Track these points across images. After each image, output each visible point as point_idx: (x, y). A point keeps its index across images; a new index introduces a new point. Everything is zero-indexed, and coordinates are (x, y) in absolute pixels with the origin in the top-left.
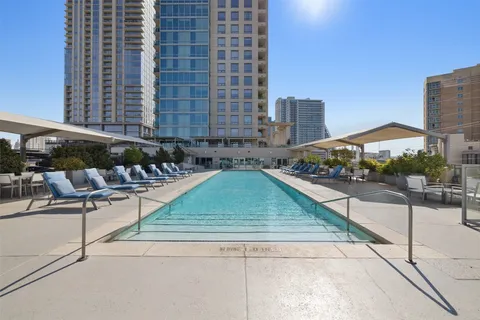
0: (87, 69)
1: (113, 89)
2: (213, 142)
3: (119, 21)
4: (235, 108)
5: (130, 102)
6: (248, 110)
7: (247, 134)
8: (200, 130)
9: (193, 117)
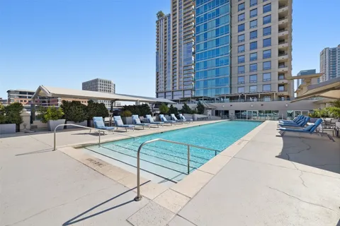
0: (165, 61)
1: (177, 70)
2: (233, 98)
3: (180, 28)
4: (253, 68)
5: (186, 76)
6: (267, 69)
7: (266, 89)
8: (223, 90)
9: (217, 81)
